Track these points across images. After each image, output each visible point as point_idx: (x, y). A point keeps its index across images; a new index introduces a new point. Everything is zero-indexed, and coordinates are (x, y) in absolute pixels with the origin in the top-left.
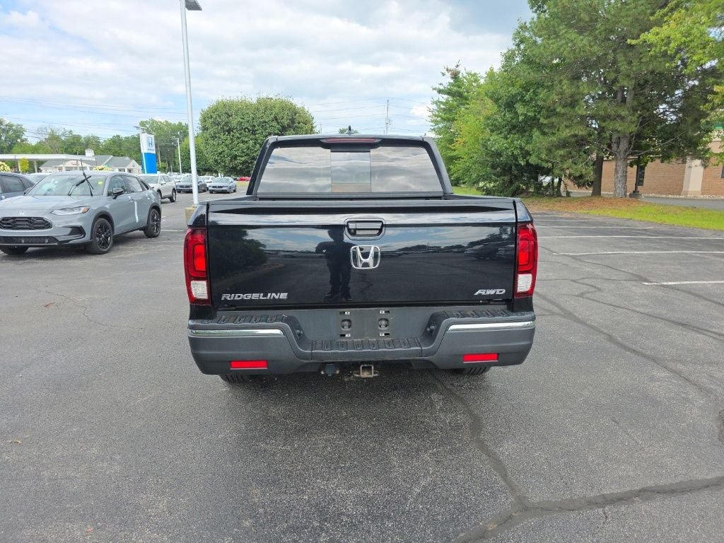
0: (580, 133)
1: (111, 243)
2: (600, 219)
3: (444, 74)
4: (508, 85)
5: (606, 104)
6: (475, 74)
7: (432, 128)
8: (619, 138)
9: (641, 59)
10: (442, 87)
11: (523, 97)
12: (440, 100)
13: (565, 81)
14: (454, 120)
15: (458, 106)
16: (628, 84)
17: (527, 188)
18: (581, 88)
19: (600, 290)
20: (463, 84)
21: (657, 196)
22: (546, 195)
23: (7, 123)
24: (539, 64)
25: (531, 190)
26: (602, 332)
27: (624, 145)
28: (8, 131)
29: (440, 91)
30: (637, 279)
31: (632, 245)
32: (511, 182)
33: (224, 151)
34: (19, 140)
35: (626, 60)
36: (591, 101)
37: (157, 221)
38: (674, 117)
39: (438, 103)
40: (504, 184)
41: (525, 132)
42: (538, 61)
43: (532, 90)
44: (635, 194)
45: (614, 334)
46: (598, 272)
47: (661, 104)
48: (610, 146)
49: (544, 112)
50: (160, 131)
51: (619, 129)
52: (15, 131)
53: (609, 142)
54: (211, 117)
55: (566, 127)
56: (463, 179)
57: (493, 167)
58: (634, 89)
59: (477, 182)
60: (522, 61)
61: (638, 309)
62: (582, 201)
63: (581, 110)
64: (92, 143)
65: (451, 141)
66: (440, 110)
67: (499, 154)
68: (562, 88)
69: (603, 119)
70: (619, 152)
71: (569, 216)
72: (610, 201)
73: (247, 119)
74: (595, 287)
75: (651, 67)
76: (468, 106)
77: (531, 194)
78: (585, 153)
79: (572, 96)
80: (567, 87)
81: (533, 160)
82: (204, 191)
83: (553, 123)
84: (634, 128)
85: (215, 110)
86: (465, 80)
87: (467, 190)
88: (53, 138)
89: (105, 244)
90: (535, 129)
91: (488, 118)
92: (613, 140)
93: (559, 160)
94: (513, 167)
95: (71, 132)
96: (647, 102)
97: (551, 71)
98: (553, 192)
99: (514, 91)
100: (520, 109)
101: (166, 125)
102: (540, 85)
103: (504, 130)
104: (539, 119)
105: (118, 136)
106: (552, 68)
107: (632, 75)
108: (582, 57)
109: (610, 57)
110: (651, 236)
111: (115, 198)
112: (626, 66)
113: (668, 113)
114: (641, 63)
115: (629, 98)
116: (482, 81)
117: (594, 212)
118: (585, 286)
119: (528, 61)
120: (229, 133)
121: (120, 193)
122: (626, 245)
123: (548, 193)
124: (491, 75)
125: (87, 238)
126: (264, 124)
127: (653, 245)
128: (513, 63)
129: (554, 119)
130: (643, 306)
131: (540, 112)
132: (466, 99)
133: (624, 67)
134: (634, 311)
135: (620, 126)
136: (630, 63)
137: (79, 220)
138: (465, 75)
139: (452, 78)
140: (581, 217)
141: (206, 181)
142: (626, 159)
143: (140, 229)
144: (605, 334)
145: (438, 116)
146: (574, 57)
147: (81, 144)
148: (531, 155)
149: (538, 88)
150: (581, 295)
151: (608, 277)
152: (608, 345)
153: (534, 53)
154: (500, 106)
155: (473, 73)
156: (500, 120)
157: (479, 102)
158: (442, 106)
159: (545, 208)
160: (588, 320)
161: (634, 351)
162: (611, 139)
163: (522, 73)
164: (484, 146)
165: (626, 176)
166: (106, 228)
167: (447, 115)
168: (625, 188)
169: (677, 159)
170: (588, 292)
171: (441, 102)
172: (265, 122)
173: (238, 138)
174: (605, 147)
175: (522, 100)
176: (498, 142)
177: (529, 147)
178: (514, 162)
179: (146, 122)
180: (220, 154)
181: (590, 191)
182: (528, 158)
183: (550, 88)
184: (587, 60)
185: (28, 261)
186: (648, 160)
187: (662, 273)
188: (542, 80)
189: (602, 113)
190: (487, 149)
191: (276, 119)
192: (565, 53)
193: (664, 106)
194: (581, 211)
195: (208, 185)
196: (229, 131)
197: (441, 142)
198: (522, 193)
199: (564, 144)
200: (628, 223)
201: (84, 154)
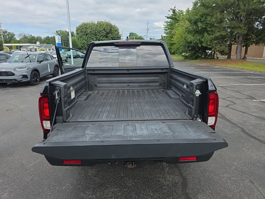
0: (224, 34)
1: (39, 81)
2: (231, 69)
3: (169, 11)
4: (195, 15)
5: (234, 22)
6: (182, 11)
7: (165, 32)
8: (239, 36)
9: (249, 4)
10: (169, 16)
11: (201, 20)
12: (168, 21)
13: (218, 13)
14: (173, 29)
15: (175, 23)
16: (243, 14)
17: (202, 56)
18: (225, 16)
19: (235, 103)
20: (177, 15)
21: (253, 58)
22: (209, 58)
23: (8, 32)
24: (207, 6)
25: (203, 56)
26: (239, 127)
27: (241, 39)
28: (9, 35)
29: (168, 18)
30: (250, 98)
31: (246, 81)
32: (195, 53)
33: (85, 42)
34: (13, 38)
35: (243, 4)
36: (228, 21)
37: (57, 71)
38: (261, 27)
39: (167, 22)
40: (192, 54)
41: (201, 33)
42: (207, 5)
43: (204, 17)
44: (245, 58)
45: (244, 128)
46: (233, 94)
47: (257, 22)
48: (235, 39)
49: (209, 26)
50: (63, 34)
51: (240, 32)
52: (11, 35)
53: (235, 37)
54: (80, 29)
55: (218, 31)
56: (176, 52)
57: (188, 47)
58: (246, 16)
59: (182, 53)
60: (201, 5)
61: (253, 114)
62: (223, 61)
63: (224, 25)
64: (39, 39)
65: (172, 37)
66: (168, 25)
67: (191, 43)
68: (217, 16)
69: (233, 28)
70: (239, 42)
71: (218, 67)
72: (235, 61)
73: (93, 30)
74: (233, 102)
75: (253, 7)
76: (179, 23)
77: (203, 58)
78: (225, 42)
79: (221, 19)
80: (219, 15)
81: (204, 45)
82: (79, 57)
83: (213, 30)
84: (245, 32)
85: (81, 26)
86: (178, 13)
87: (178, 56)
88: (25, 37)
89: (36, 81)
90: (205, 32)
91: (187, 28)
92: (237, 37)
93: (214, 45)
94: (196, 47)
95: (31, 35)
96: (251, 21)
97: (212, 9)
98: (211, 57)
99: (197, 17)
100: (200, 24)
101: (65, 32)
102: (207, 15)
103: (193, 33)
104: (207, 29)
105: (48, 36)
106: (212, 8)
107: (245, 10)
108: (225, 3)
109: (236, 3)
110: (253, 76)
111: (40, 63)
112: (243, 7)
113: (259, 25)
114: (249, 5)
115: (243, 20)
116: (184, 13)
117: (228, 65)
118: (228, 102)
119: (203, 5)
120: (87, 35)
121: (42, 61)
122: (243, 81)
123: (210, 57)
124: (188, 11)
125: (29, 79)
126: (100, 32)
127: (254, 81)
128: (197, 6)
129: (213, 29)
130: (255, 112)
131: (207, 26)
132: (178, 21)
133: (242, 7)
134: (251, 115)
135: (240, 31)
136: (245, 5)
137: (26, 72)
138: (178, 11)
139: (173, 12)
140: (223, 68)
141: (79, 53)
142: (241, 44)
143: (51, 75)
144: (240, 127)
145: (167, 27)
146: (222, 3)
147: (35, 40)
148: (203, 43)
149: (207, 16)
150: (227, 106)
151: (238, 97)
152: (243, 134)
153: (206, 2)
154: (191, 23)
155: (181, 10)
156: (192, 29)
157: (183, 21)
158: (168, 23)
159: (208, 64)
160: (232, 120)
161: (255, 138)
162: (236, 36)
163: (201, 10)
164: (185, 39)
165: (241, 51)
166: (37, 75)
167: (170, 27)
168: (241, 56)
169: (262, 44)
170: (230, 105)
171: (168, 22)
172: (100, 31)
173: (90, 37)
174: (233, 39)
175: (200, 21)
176: (190, 38)
177: (203, 40)
178: (196, 45)
179: (58, 31)
180: (83, 43)
181: (227, 56)
182: (202, 44)
183: (212, 16)
184: (227, 4)
185: (7, 88)
186: (250, 44)
187: (260, 95)
188: (208, 13)
189: (233, 26)
190: (186, 40)
191: (104, 30)
192: (218, 2)
193: (258, 23)
194: (223, 65)
195: (80, 55)
196: (86, 35)
197: (168, 37)
198: (199, 58)
199: (216, 38)
200: (242, 70)
201: (36, 43)
